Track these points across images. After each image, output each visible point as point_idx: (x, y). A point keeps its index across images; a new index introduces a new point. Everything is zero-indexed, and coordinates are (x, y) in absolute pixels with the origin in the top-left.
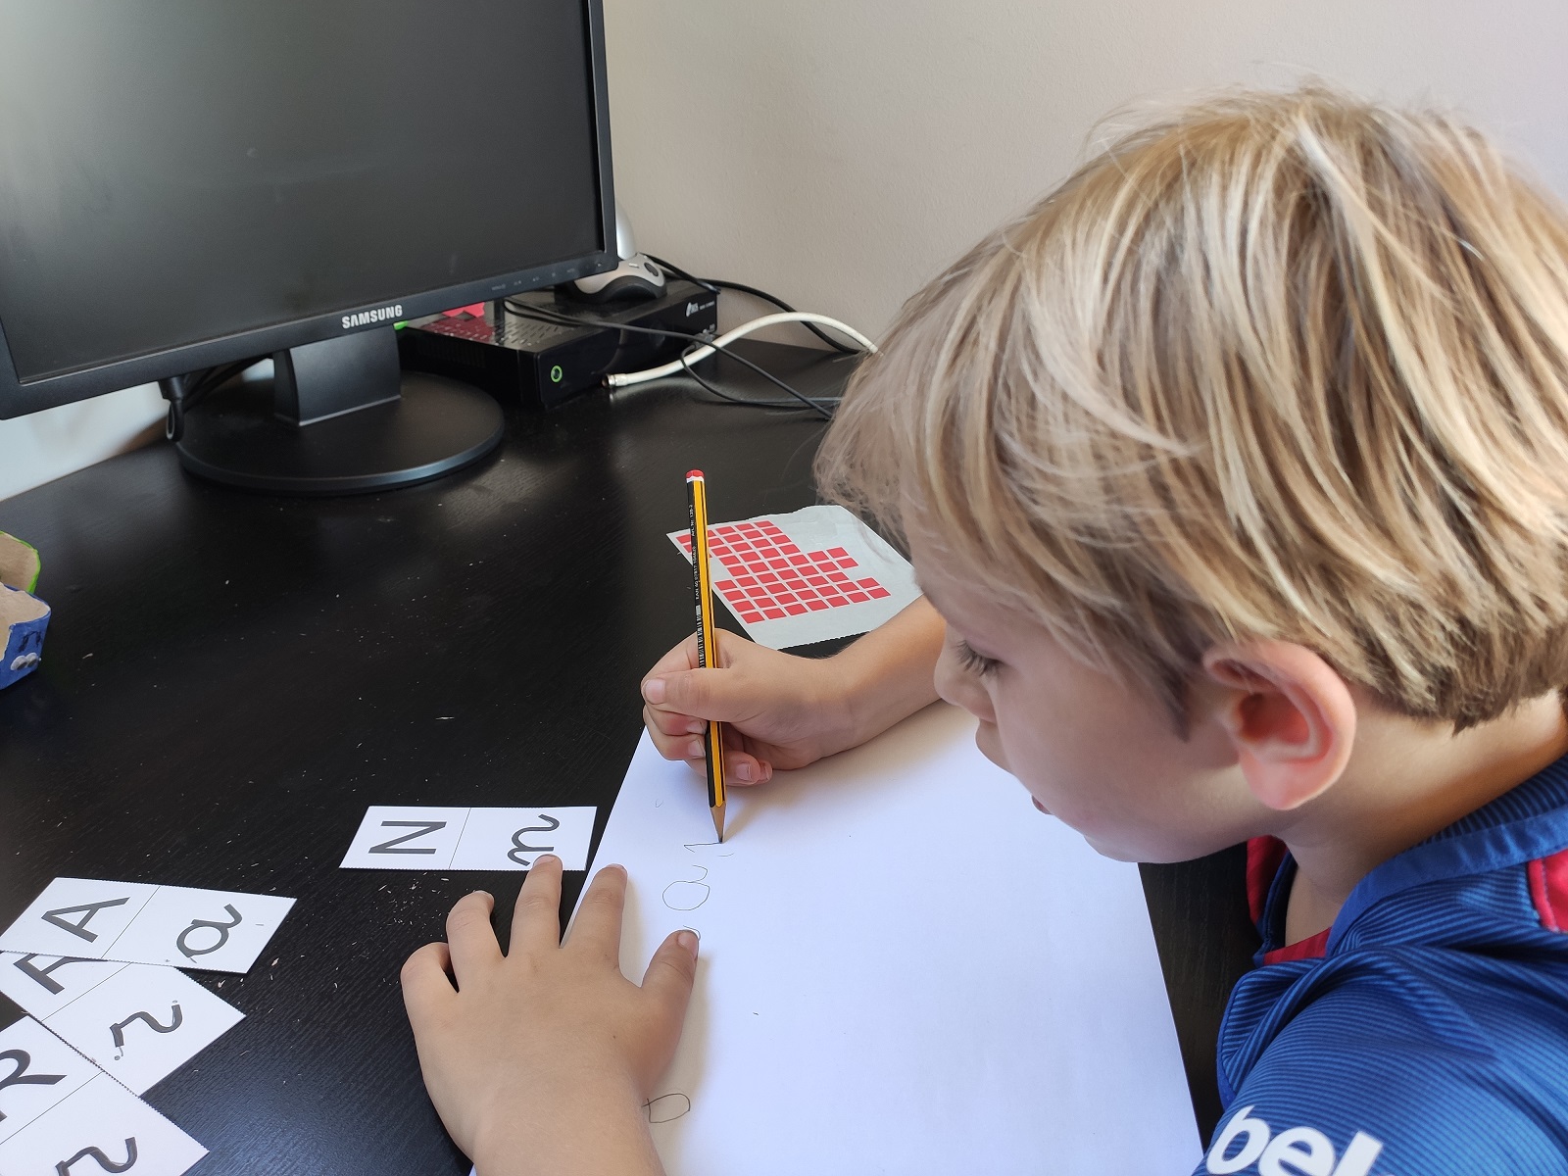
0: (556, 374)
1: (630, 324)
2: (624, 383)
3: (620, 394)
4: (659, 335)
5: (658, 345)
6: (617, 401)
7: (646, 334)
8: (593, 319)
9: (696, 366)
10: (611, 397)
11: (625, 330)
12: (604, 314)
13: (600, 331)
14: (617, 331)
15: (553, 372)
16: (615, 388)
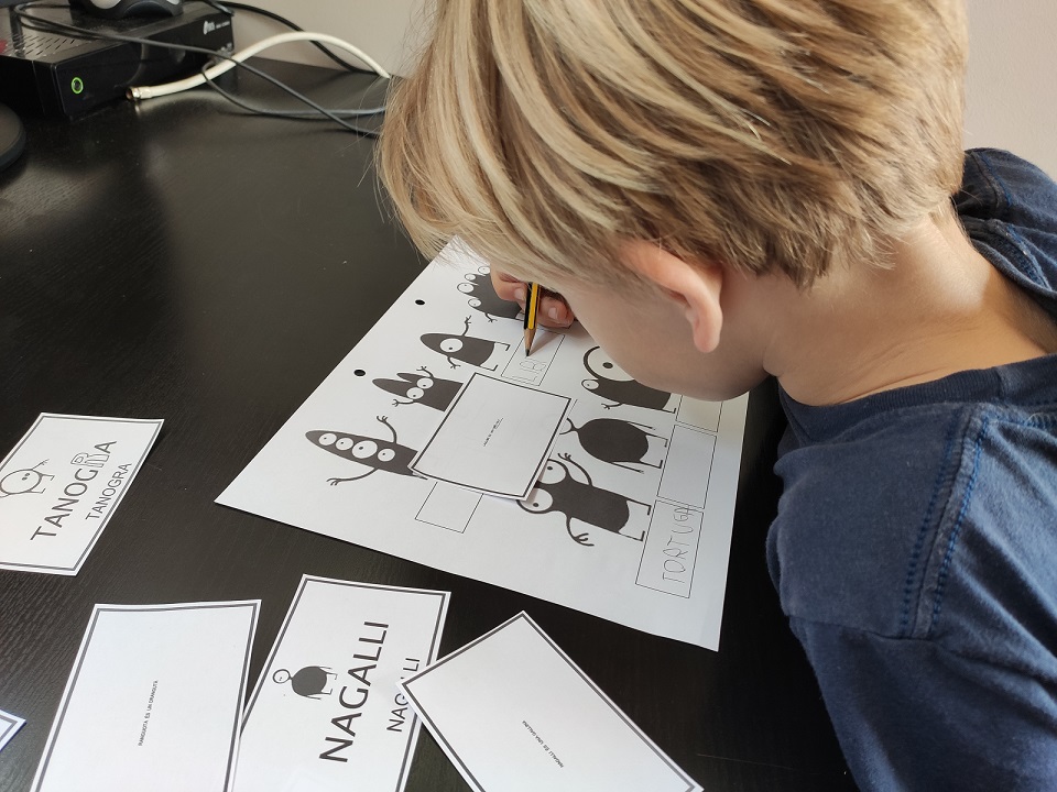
0: (77, 85)
1: (150, 38)
2: (149, 96)
3: (146, 106)
4: (179, 50)
5: (179, 60)
6: (143, 113)
7: (166, 49)
8: (111, 33)
9: (217, 80)
10: (137, 109)
11: (147, 45)
12: (121, 29)
13: (119, 44)
14: (137, 46)
15: (73, 84)
16: (140, 101)
